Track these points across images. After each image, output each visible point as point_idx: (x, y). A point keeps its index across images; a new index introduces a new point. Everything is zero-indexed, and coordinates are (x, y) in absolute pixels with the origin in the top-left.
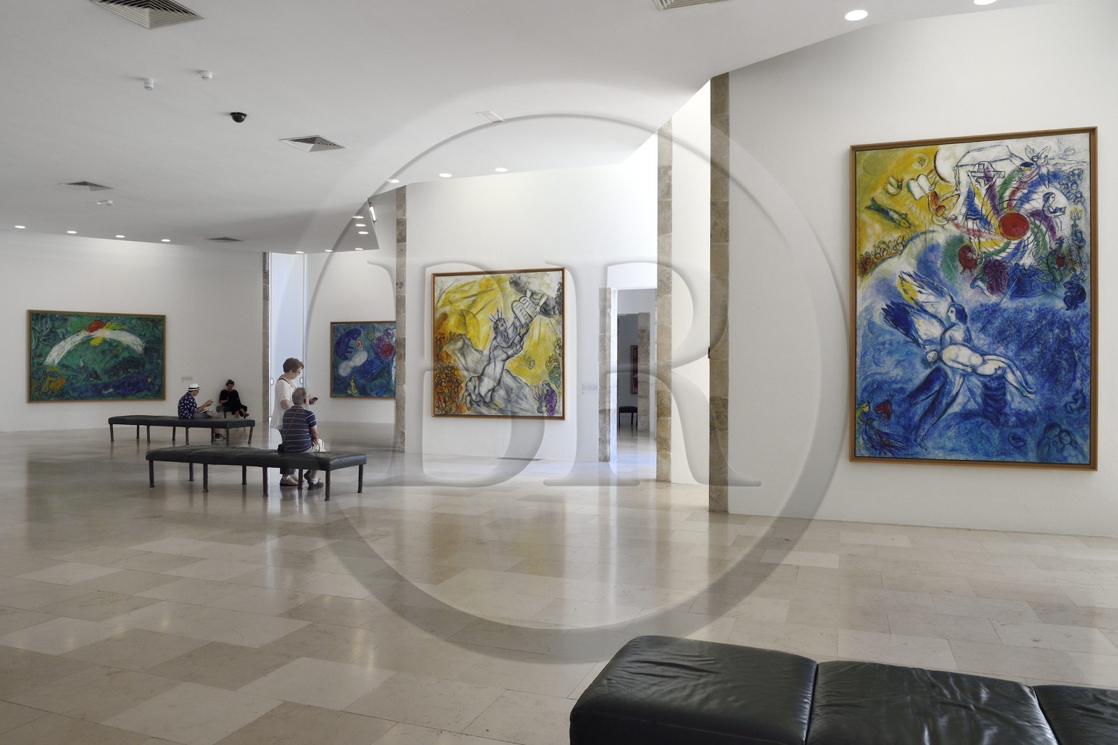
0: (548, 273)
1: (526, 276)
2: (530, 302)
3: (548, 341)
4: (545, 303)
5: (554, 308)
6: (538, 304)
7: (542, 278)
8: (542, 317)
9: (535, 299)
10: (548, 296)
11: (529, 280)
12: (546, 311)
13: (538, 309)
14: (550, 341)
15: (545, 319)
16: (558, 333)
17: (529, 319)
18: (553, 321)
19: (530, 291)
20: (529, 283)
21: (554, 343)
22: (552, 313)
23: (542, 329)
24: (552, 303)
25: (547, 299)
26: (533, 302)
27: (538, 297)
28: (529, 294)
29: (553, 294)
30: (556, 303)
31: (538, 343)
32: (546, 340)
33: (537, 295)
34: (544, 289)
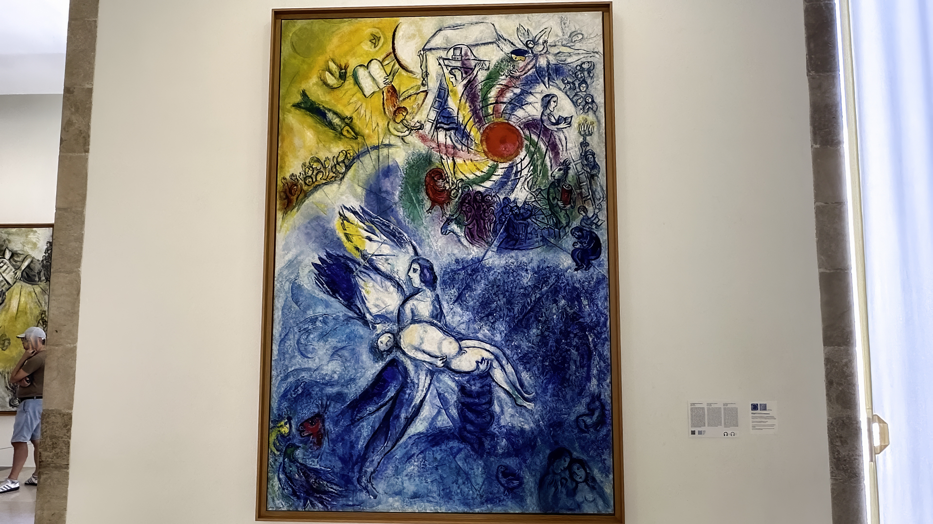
0: (34, 229)
1: (6, 233)
2: (9, 265)
3: (28, 315)
4: (28, 266)
5: (39, 273)
6: (19, 268)
7: (27, 236)
8: (24, 284)
9: (16, 262)
10: (33, 258)
11: (11, 237)
12: (28, 277)
13: (19, 274)
14: (31, 313)
15: (28, 287)
16: (43, 305)
17: (7, 286)
18: (38, 290)
19: (10, 251)
20: (9, 241)
21: (38, 316)
22: (37, 279)
23: (23, 299)
24: (37, 267)
25: (32, 262)
26: (13, 266)
27: (20, 259)
28: (8, 255)
29: (39, 255)
30: (43, 266)
31: (16, 318)
32: (26, 313)
33: (18, 257)
34: (28, 249)
